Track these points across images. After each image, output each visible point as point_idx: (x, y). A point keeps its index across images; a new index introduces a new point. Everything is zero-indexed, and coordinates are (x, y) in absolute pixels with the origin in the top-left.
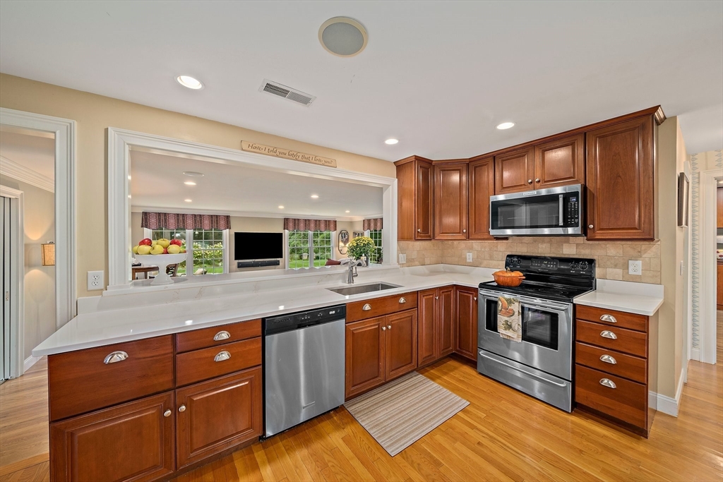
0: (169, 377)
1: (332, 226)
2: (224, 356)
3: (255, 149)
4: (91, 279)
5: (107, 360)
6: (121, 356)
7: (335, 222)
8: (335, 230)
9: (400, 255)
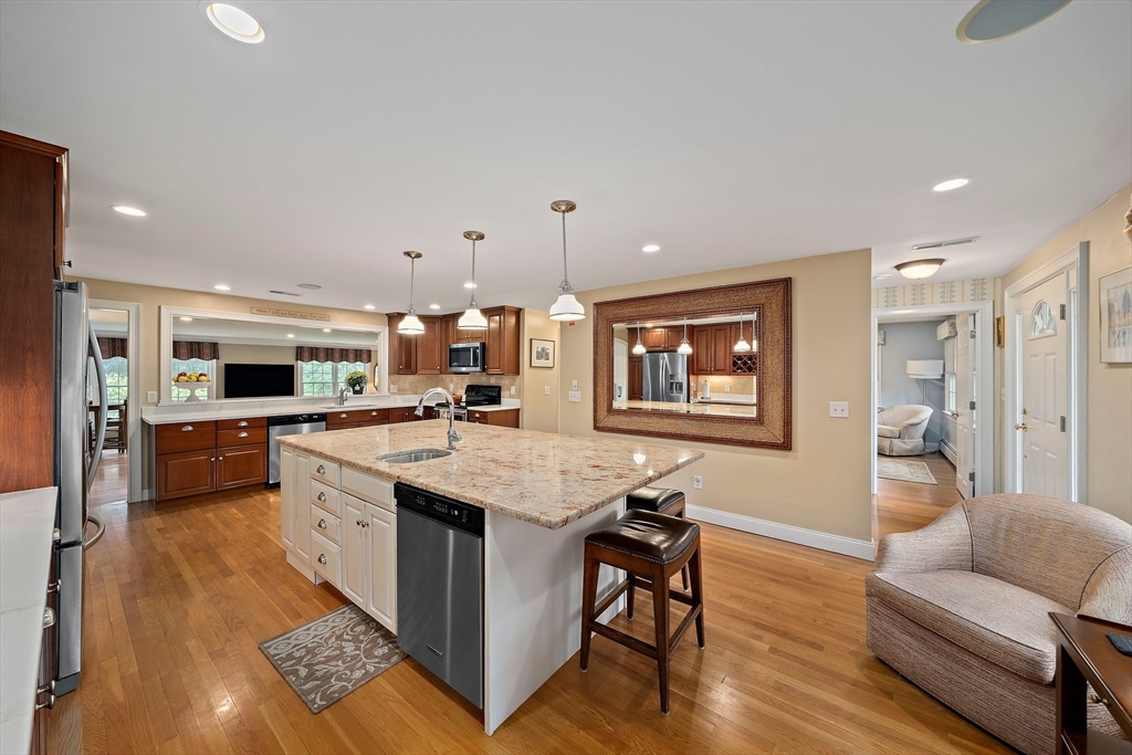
0: (214, 442)
1: (365, 356)
2: (244, 435)
3: (261, 312)
4: (149, 396)
5: (184, 429)
6: (190, 428)
7: (370, 351)
8: (370, 361)
9: (392, 386)
